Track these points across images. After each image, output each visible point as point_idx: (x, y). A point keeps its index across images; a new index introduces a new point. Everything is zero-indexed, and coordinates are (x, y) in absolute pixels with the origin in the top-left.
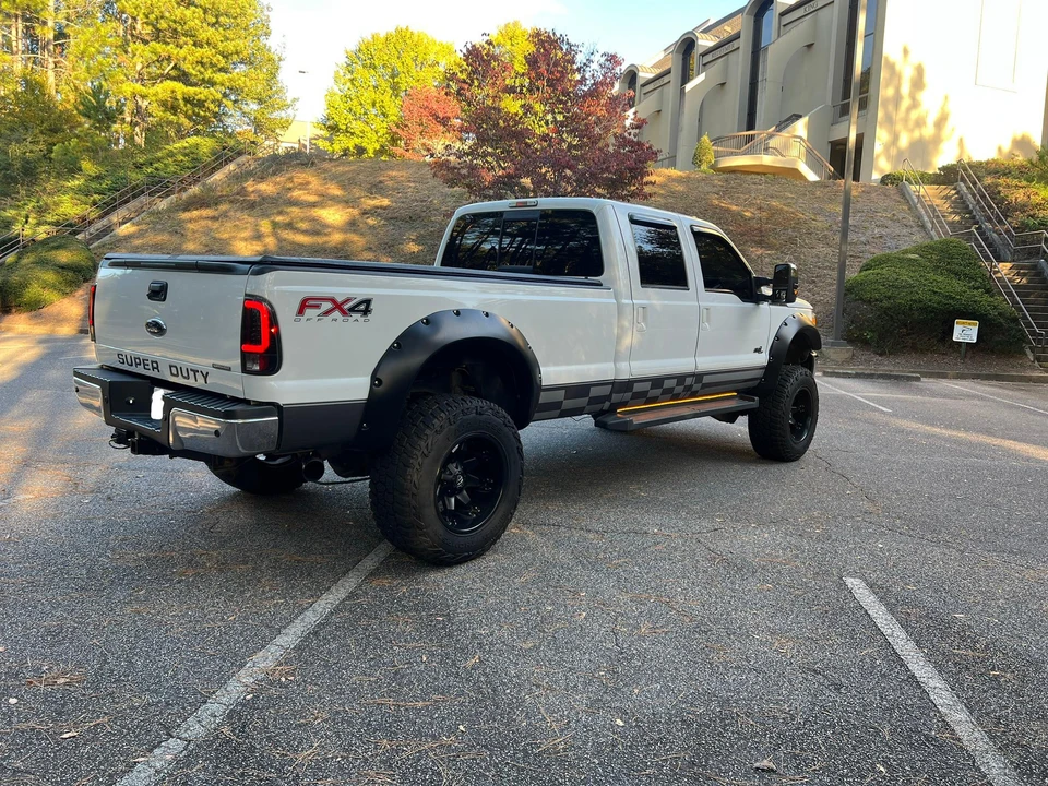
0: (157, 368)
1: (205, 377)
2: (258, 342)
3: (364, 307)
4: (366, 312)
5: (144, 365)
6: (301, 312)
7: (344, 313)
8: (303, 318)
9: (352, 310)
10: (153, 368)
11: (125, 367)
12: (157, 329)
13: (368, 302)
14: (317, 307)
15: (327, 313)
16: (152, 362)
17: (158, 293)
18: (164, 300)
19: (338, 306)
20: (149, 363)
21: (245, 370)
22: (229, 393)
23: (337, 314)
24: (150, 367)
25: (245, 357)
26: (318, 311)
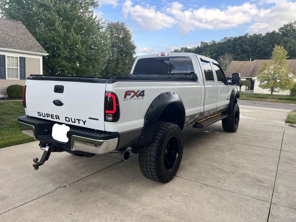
0: (59, 118)
1: (84, 123)
2: (112, 110)
3: (142, 94)
4: (143, 95)
5: (52, 117)
6: (125, 97)
7: (137, 96)
8: (126, 99)
9: (139, 95)
10: (56, 118)
11: (41, 117)
12: (58, 103)
13: (143, 92)
14: (130, 95)
15: (132, 97)
16: (56, 116)
17: (59, 89)
18: (62, 92)
19: (135, 94)
20: (55, 116)
21: (105, 120)
22: (96, 128)
23: (135, 97)
24: (55, 118)
25: (106, 115)
26: (130, 96)
